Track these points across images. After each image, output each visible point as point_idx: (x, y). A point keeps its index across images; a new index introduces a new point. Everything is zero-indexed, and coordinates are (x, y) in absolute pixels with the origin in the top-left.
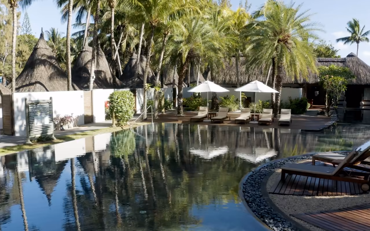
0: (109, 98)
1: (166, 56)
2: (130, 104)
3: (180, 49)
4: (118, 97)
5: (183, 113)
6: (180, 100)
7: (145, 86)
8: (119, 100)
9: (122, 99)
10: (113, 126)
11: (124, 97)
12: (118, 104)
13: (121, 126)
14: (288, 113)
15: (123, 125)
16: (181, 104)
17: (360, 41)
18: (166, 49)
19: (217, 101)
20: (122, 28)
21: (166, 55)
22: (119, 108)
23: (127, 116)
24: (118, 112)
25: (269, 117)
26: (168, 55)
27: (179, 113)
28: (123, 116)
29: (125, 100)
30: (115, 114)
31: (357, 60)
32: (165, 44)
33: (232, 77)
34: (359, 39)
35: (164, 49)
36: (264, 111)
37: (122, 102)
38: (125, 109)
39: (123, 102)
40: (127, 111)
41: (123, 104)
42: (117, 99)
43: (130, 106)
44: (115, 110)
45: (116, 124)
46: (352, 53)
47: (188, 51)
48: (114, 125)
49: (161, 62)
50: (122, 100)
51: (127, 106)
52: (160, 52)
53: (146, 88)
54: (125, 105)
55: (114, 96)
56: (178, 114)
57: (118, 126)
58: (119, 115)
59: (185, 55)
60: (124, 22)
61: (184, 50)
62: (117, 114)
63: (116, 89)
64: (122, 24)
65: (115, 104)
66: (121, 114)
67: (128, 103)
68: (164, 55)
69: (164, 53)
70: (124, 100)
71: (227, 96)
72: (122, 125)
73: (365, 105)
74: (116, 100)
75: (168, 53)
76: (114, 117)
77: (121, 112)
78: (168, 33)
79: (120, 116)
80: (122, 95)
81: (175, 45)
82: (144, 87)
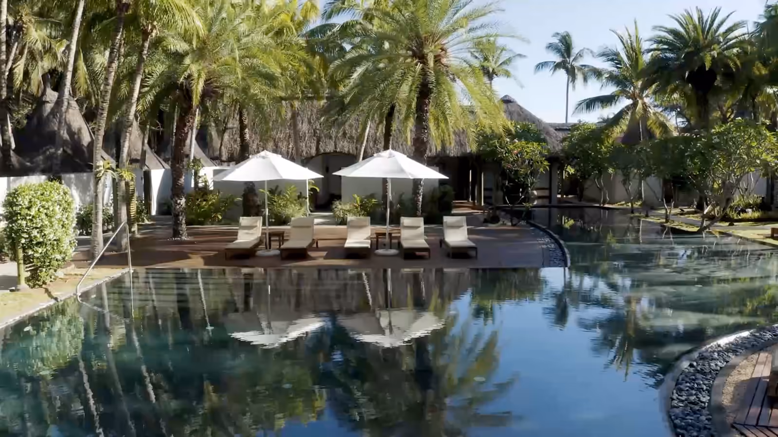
0: (4, 206)
1: (146, 89)
2: (64, 219)
3: (186, 71)
4: (30, 202)
5: (185, 233)
6: (179, 201)
7: (98, 167)
8: (33, 212)
9: (43, 207)
10: (19, 287)
11: (47, 202)
12: (31, 220)
13: (40, 286)
14: (462, 226)
15: (48, 282)
16: (182, 212)
17: (494, 75)
18: (147, 71)
19: (255, 198)
20: (15, 32)
21: (147, 86)
22: (35, 233)
23: (59, 257)
24: (31, 243)
25: (418, 236)
26: (152, 87)
27: (176, 233)
28: (46, 255)
29: (51, 209)
30: (24, 252)
31: (519, 110)
32: (145, 57)
33: (280, 144)
34: (494, 72)
35: (142, 71)
36: (405, 224)
37: (43, 216)
38: (51, 236)
39: (46, 214)
40: (58, 240)
41: (47, 223)
42: (29, 208)
43: (63, 226)
44: (23, 241)
45: (28, 280)
46: (506, 96)
47: (204, 77)
48: (23, 285)
49: (135, 105)
50: (41, 210)
51: (56, 226)
52: (131, 76)
53: (100, 172)
54: (51, 222)
55: (20, 199)
56: (174, 236)
57: (34, 287)
58: (36, 255)
59: (198, 87)
60: (21, 19)
61: (196, 75)
62: (30, 252)
63: (12, 178)
64: (16, 22)
65: (24, 222)
66: (40, 250)
67: (58, 216)
68: (142, 86)
69: (142, 80)
70: (48, 209)
71: (277, 187)
72: (44, 283)
73: (539, 197)
74: (27, 211)
75: (151, 82)
76: (22, 262)
77: (39, 244)
78: (152, 30)
79: (38, 258)
80: (42, 194)
81: (167, 63)
82: (95, 171)
